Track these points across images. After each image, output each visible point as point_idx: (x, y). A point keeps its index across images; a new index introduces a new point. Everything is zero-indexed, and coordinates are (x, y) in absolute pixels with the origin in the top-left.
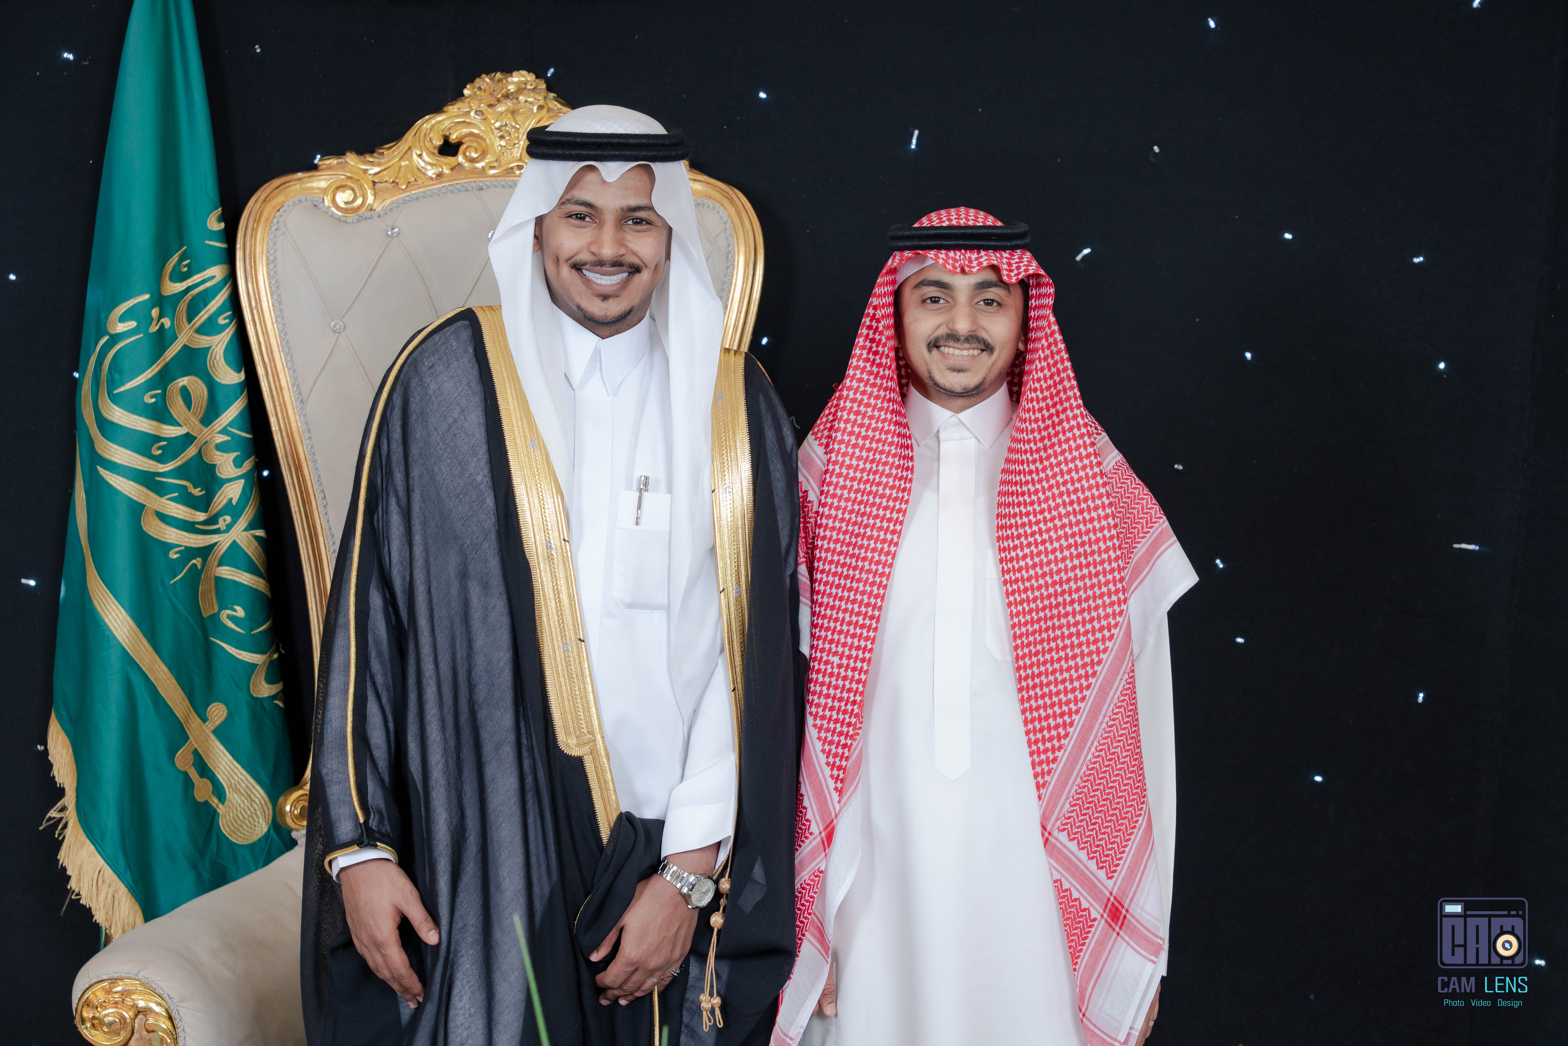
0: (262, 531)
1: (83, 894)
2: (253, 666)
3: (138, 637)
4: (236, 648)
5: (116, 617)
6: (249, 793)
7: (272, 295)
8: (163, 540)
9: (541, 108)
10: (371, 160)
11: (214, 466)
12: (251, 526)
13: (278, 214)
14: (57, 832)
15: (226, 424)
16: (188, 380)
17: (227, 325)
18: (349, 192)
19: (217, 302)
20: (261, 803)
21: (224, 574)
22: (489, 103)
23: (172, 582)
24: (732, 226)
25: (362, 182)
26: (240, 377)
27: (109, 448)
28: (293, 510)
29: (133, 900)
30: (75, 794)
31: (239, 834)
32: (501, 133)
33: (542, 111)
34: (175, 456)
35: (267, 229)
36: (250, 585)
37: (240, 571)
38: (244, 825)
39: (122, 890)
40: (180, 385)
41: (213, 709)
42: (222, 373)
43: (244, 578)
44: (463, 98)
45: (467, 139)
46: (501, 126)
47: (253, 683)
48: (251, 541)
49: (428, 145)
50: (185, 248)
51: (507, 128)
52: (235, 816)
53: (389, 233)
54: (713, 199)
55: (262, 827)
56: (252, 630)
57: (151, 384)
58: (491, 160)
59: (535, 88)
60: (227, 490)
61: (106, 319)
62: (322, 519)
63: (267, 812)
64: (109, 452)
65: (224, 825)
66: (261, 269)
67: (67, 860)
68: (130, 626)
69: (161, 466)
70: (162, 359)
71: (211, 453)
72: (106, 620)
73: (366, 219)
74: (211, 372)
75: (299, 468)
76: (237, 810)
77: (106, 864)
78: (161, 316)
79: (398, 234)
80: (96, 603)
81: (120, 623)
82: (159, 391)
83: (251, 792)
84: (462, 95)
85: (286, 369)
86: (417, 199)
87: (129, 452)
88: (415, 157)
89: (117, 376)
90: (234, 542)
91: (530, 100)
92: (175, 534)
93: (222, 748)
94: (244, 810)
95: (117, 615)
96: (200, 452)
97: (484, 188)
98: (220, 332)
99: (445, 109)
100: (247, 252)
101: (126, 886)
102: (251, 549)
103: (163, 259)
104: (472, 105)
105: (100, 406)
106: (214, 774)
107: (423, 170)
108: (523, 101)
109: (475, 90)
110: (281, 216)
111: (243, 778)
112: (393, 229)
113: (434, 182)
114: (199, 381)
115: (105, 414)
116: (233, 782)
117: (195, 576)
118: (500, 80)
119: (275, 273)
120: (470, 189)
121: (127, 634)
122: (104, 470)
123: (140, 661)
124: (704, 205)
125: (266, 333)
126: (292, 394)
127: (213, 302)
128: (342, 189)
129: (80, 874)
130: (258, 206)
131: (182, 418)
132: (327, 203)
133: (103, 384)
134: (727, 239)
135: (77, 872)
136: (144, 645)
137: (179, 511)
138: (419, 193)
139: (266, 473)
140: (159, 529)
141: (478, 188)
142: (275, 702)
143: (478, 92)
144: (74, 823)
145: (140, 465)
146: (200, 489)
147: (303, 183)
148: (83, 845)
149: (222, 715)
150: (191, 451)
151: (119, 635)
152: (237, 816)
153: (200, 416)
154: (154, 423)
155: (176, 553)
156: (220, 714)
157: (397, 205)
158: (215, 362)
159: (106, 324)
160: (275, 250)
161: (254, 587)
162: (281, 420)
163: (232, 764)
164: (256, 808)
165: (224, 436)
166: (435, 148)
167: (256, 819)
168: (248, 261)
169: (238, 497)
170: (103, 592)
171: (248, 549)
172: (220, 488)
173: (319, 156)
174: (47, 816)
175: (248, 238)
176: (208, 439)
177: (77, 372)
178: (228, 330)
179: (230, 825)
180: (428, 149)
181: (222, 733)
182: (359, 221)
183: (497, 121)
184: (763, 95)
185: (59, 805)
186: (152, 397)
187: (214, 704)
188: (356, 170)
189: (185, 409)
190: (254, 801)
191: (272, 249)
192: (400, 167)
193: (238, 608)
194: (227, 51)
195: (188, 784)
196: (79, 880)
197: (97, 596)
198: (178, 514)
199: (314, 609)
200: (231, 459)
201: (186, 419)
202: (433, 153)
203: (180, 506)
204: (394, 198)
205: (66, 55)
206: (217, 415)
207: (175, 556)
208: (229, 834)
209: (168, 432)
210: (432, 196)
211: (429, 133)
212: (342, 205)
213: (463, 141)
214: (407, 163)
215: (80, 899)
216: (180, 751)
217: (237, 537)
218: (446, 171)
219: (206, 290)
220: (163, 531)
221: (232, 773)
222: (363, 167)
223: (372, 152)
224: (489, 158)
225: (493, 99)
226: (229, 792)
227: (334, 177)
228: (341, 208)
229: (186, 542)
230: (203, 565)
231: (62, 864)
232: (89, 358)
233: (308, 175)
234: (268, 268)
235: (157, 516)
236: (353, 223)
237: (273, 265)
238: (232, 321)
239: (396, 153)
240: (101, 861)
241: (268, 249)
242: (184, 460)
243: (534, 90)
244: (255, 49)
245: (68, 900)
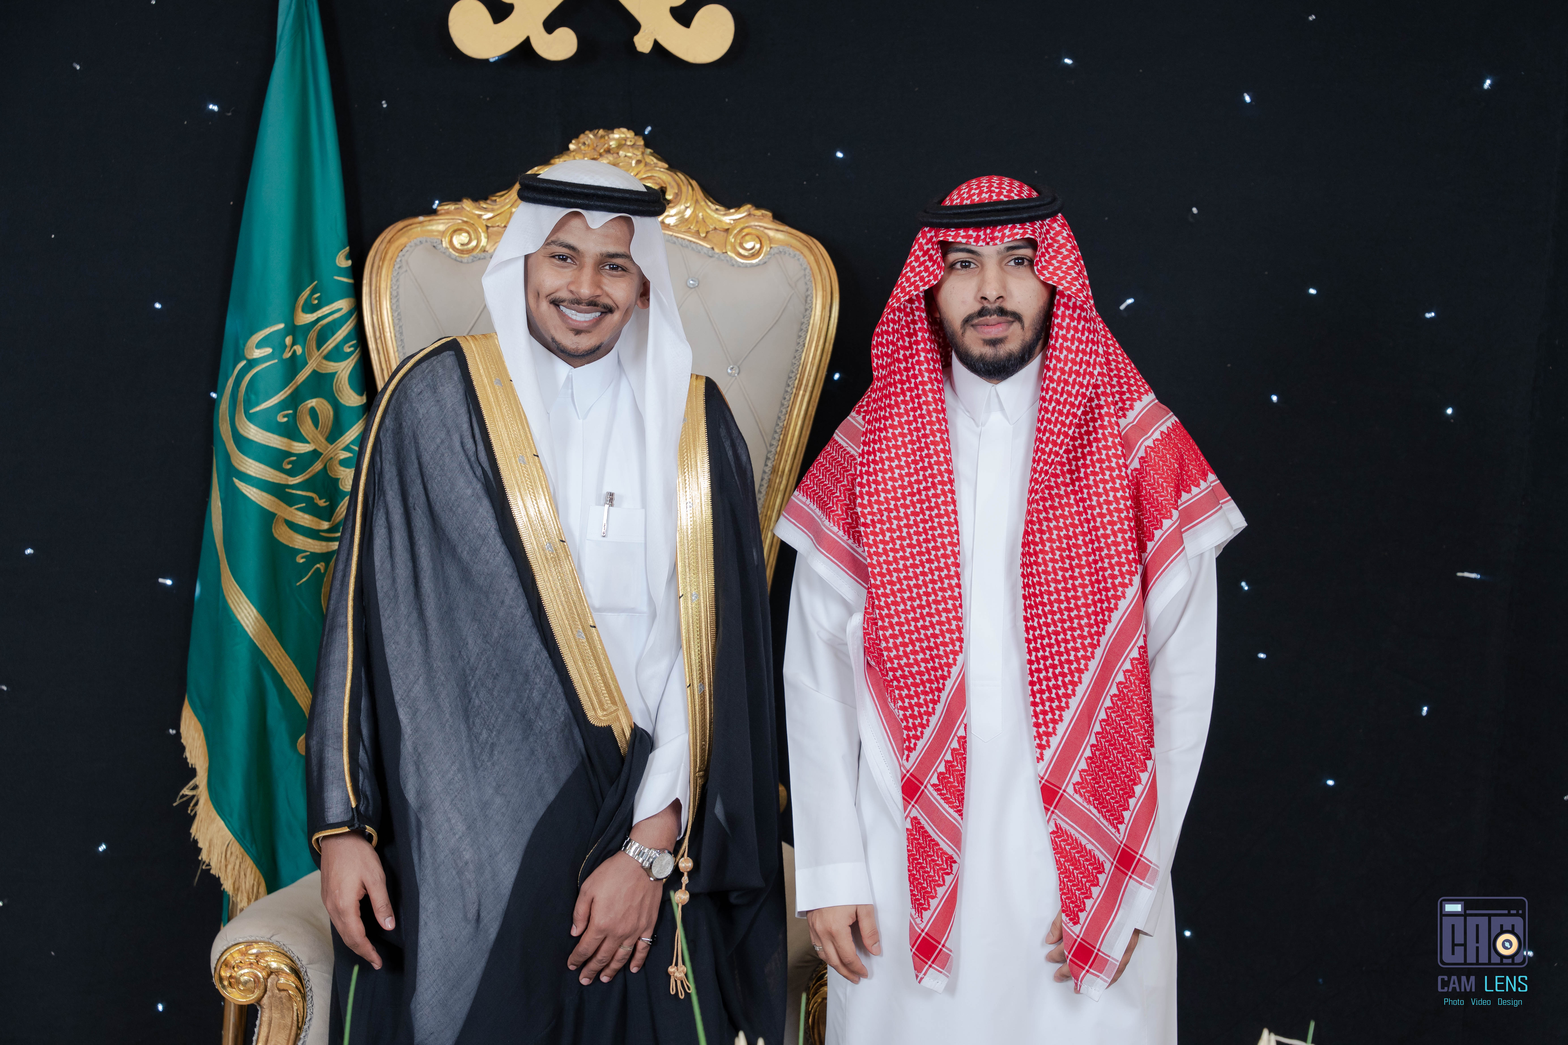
1: (213, 864)
3: (267, 633)
7: (394, 327)
8: (291, 545)
9: (639, 162)
10: (485, 206)
11: (338, 480)
13: (401, 254)
14: (190, 809)
15: (348, 442)
16: (317, 402)
17: (352, 353)
18: (465, 235)
19: (344, 332)
23: (298, 584)
24: (811, 272)
25: (477, 226)
26: (363, 400)
27: (244, 462)
29: (257, 871)
30: (206, 774)
33: (640, 165)
34: (303, 470)
35: (391, 267)
39: (248, 862)
40: (309, 406)
42: (347, 396)
44: (569, 152)
50: (316, 282)
54: (794, 248)
57: (283, 405)
59: (634, 144)
61: (244, 345)
64: (244, 466)
67: (198, 833)
68: (260, 623)
69: (290, 479)
70: (293, 382)
71: (335, 468)
72: (239, 617)
73: (479, 259)
74: (336, 395)
77: (234, 839)
78: (294, 344)
80: (230, 601)
81: (251, 621)
82: (291, 412)
84: (568, 149)
87: (262, 466)
89: (253, 397)
91: (629, 154)
92: (301, 541)
95: (249, 613)
96: (325, 467)
98: (345, 359)
99: (552, 161)
100: (373, 288)
101: (251, 859)
103: (295, 293)
105: (237, 424)
108: (623, 155)
109: (580, 145)
110: (404, 255)
114: (326, 403)
115: (242, 432)
117: (318, 579)
118: (602, 137)
119: (398, 306)
121: (258, 630)
122: (239, 482)
123: (269, 655)
124: (785, 253)
125: (388, 361)
127: (340, 332)
128: (459, 232)
129: (210, 847)
130: (384, 247)
131: (311, 436)
132: (444, 245)
133: (240, 404)
134: (806, 284)
135: (207, 844)
136: (272, 640)
137: (305, 520)
140: (288, 536)
143: (583, 147)
144: (206, 801)
145: (272, 478)
146: (324, 500)
147: (423, 226)
148: (213, 820)
150: (318, 466)
151: (250, 631)
153: (326, 434)
154: (285, 440)
155: (302, 558)
158: (340, 386)
159: (243, 350)
160: (398, 286)
165: (347, 453)
168: (373, 296)
170: (236, 592)
173: (437, 202)
174: (181, 794)
175: (374, 275)
176: (332, 455)
177: (215, 392)
178: (353, 357)
182: (473, 261)
184: (840, 155)
185: (191, 783)
186: (284, 416)
188: (471, 215)
189: (313, 428)
191: (395, 285)
194: (356, 106)
196: (209, 852)
197: (231, 596)
198: (305, 522)
201: (313, 437)
203: (307, 516)
205: (211, 107)
206: (341, 433)
207: (302, 561)
209: (298, 448)
212: (458, 246)
215: (210, 869)
219: (334, 321)
220: (291, 537)
222: (478, 212)
223: (485, 199)
225: (596, 153)
227: (451, 221)
228: (458, 249)
229: (311, 548)
231: (194, 838)
232: (227, 380)
233: (428, 218)
234: (391, 302)
235: (287, 524)
236: (468, 263)
237: (396, 300)
238: (356, 350)
239: (507, 201)
240: (229, 836)
241: (391, 285)
242: (311, 474)
243: (632, 146)
244: (382, 105)
245: (199, 871)
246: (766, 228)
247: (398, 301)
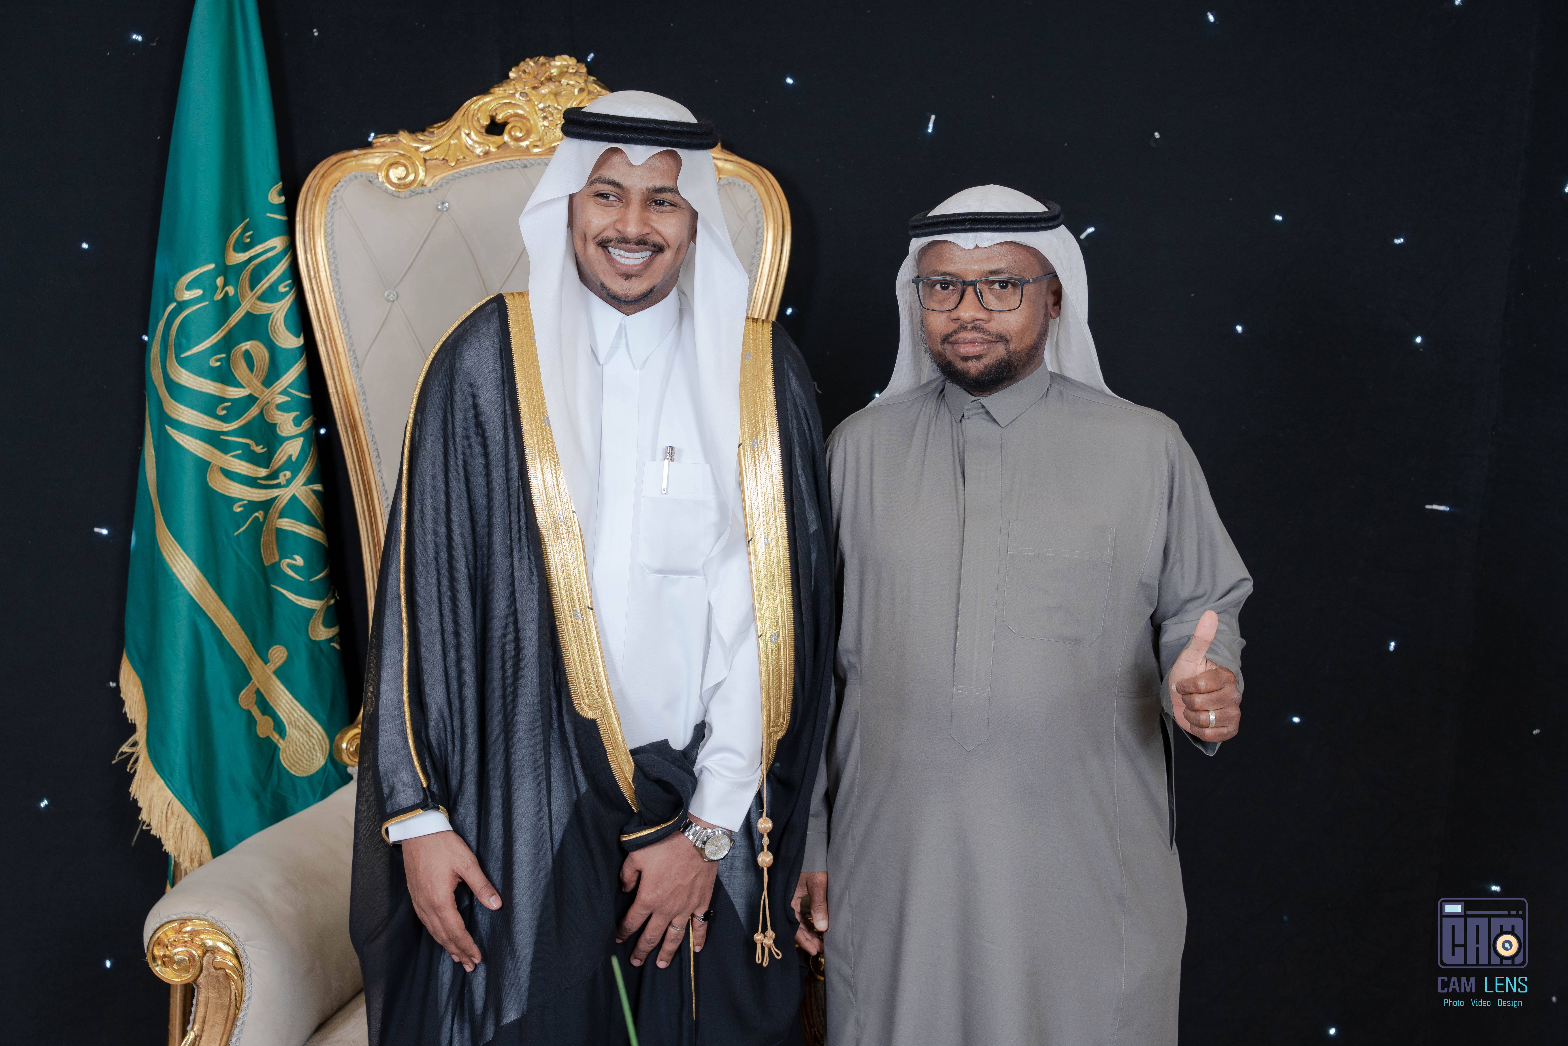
0: (319, 485)
1: (154, 825)
2: (312, 611)
3: (204, 586)
4: (296, 594)
5: (184, 567)
6: (308, 729)
7: (329, 265)
8: (227, 494)
9: (581, 90)
10: (422, 138)
11: (275, 425)
12: (310, 481)
13: (335, 190)
14: (129, 767)
15: (286, 385)
16: (252, 344)
17: (287, 293)
18: (402, 168)
19: (278, 271)
20: (318, 738)
21: (284, 526)
22: (533, 85)
23: (236, 534)
24: (761, 204)
25: (414, 159)
26: (299, 342)
27: (177, 408)
28: (349, 467)
29: (200, 830)
30: (145, 731)
31: (298, 767)
32: (545, 114)
33: (583, 94)
34: (239, 416)
35: (325, 204)
36: (309, 536)
37: (299, 523)
38: (303, 759)
39: (190, 821)
40: (244, 349)
41: (274, 652)
42: (282, 337)
43: (303, 529)
44: (509, 80)
45: (512, 119)
46: (545, 107)
47: (312, 627)
48: (310, 495)
49: (476, 124)
50: (248, 220)
51: (550, 109)
52: (295, 751)
53: (439, 207)
54: (744, 178)
55: (320, 761)
56: (311, 578)
57: (216, 349)
58: (535, 139)
59: (576, 72)
60: (288, 447)
61: (174, 286)
62: (376, 476)
63: (324, 747)
64: (177, 413)
65: (285, 759)
66: (319, 241)
67: (138, 792)
68: (197, 575)
69: (225, 425)
70: (226, 325)
71: (273, 413)
72: (174, 570)
73: (417, 194)
74: (272, 337)
75: (354, 428)
76: (296, 745)
77: (174, 798)
78: (225, 285)
79: (448, 209)
80: (165, 554)
81: (187, 573)
82: (224, 355)
83: (310, 728)
84: (508, 77)
85: (343, 335)
86: (466, 175)
87: (195, 413)
88: (463, 135)
89: (184, 341)
90: (294, 496)
91: (572, 83)
92: (238, 489)
93: (282, 687)
94: (303, 744)
95: (185, 565)
96: (261, 412)
97: (529, 165)
98: (280, 300)
99: (492, 90)
100: (307, 225)
101: (193, 817)
102: (309, 502)
103: (227, 230)
104: (517, 87)
105: (168, 369)
106: (275, 713)
107: (471, 148)
108: (565, 84)
109: (520, 73)
110: (338, 191)
111: (302, 715)
112: (443, 203)
113: (481, 160)
114: (261, 346)
115: (173, 377)
116: (293, 719)
117: (257, 528)
118: (543, 64)
119: (333, 245)
120: (515, 166)
121: (194, 583)
122: (172, 430)
123: (206, 608)
124: (735, 184)
125: (323, 301)
126: (348, 359)
127: (274, 271)
128: (396, 166)
129: (150, 807)
130: (317, 182)
131: (245, 380)
132: (380, 179)
133: (171, 348)
134: (757, 215)
135: (147, 803)
136: (209, 593)
137: (243, 467)
138: (467, 169)
139: (322, 431)
140: (223, 484)
141: (523, 165)
142: (332, 644)
143: (523, 76)
144: (145, 758)
145: (205, 425)
146: (261, 447)
147: (358, 160)
148: (153, 779)
149: (283, 657)
150: (254, 411)
151: (187, 584)
152: (297, 750)
153: (262, 378)
154: (219, 385)
155: (240, 506)
156: (281, 656)
157: (447, 182)
158: (276, 327)
159: (173, 292)
160: (333, 223)
161: (312, 537)
162: (338, 383)
163: (292, 702)
164: (315, 742)
165: (284, 397)
166: (482, 127)
167: (314, 753)
168: (307, 234)
169: (297, 454)
170: (171, 543)
171: (307, 502)
172: (281, 445)
173: (373, 135)
174: (120, 751)
175: (307, 212)
176: (269, 399)
177: (147, 335)
178: (288, 297)
179: (290, 759)
180: (476, 128)
181: (282, 673)
182: (411, 196)
183: (540, 103)
184: (790, 81)
185: (131, 740)
186: (217, 361)
187: (275, 647)
188: (408, 148)
189: (248, 371)
190: (312, 736)
191: (329, 222)
192: (450, 145)
193: (297, 557)
194: (286, 34)
195: (251, 721)
196: (149, 812)
197: (165, 548)
198: (242, 470)
199: (369, 559)
200: (291, 418)
201: (248, 381)
202: (480, 133)
203: (243, 463)
204: (444, 175)
205: (134, 37)
206: (278, 377)
207: (239, 510)
208: (289, 767)
209: (232, 393)
210: (479, 173)
211: (477, 113)
212: (395, 180)
213: (509, 121)
214: (456, 141)
215: (150, 830)
216: (244, 691)
217: (297, 491)
218: (493, 149)
219: (267, 260)
220: (227, 486)
221: (292, 711)
222: (415, 145)
223: (423, 130)
224: (533, 137)
225: (537, 81)
226: (289, 728)
227: (387, 154)
228: (395, 184)
229: (248, 496)
230: (265, 518)
231: (134, 797)
232: (158, 323)
233: (362, 152)
234: (325, 240)
235: (222, 472)
236: (405, 198)
237: (330, 238)
238: (291, 289)
239: (446, 132)
240: (170, 795)
241: (325, 222)
242: (247, 420)
243: (575, 74)
244: (313, 33)
245: (139, 830)
246: (714, 158)
247: (332, 238)
